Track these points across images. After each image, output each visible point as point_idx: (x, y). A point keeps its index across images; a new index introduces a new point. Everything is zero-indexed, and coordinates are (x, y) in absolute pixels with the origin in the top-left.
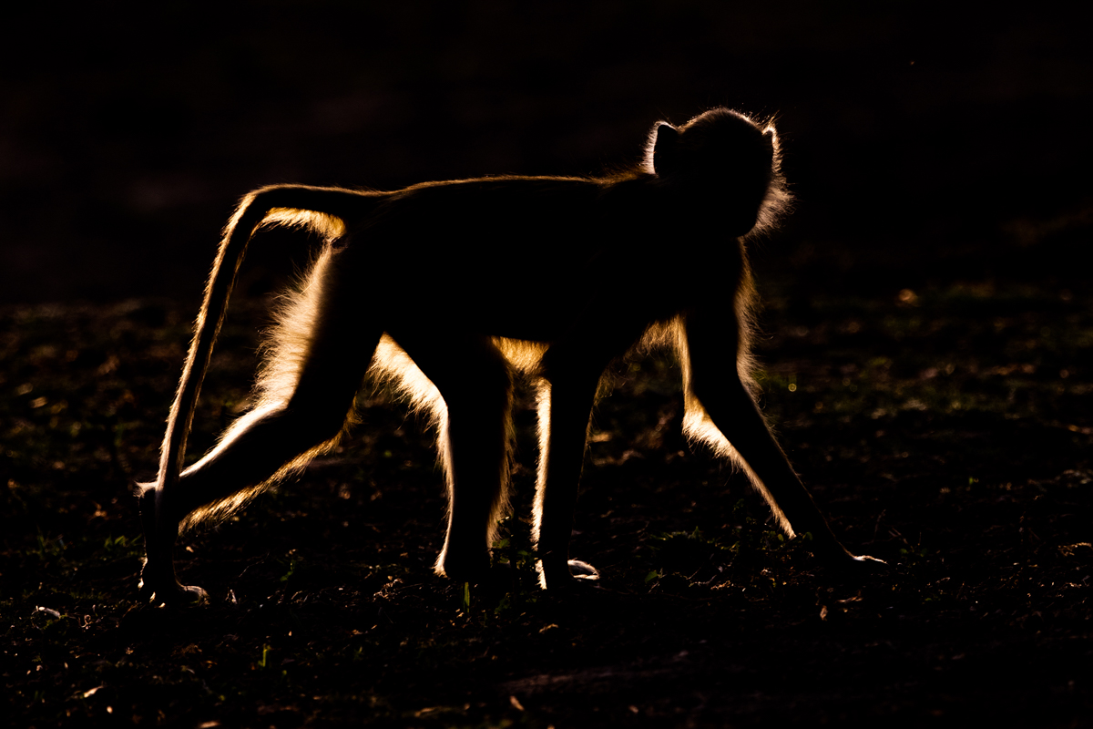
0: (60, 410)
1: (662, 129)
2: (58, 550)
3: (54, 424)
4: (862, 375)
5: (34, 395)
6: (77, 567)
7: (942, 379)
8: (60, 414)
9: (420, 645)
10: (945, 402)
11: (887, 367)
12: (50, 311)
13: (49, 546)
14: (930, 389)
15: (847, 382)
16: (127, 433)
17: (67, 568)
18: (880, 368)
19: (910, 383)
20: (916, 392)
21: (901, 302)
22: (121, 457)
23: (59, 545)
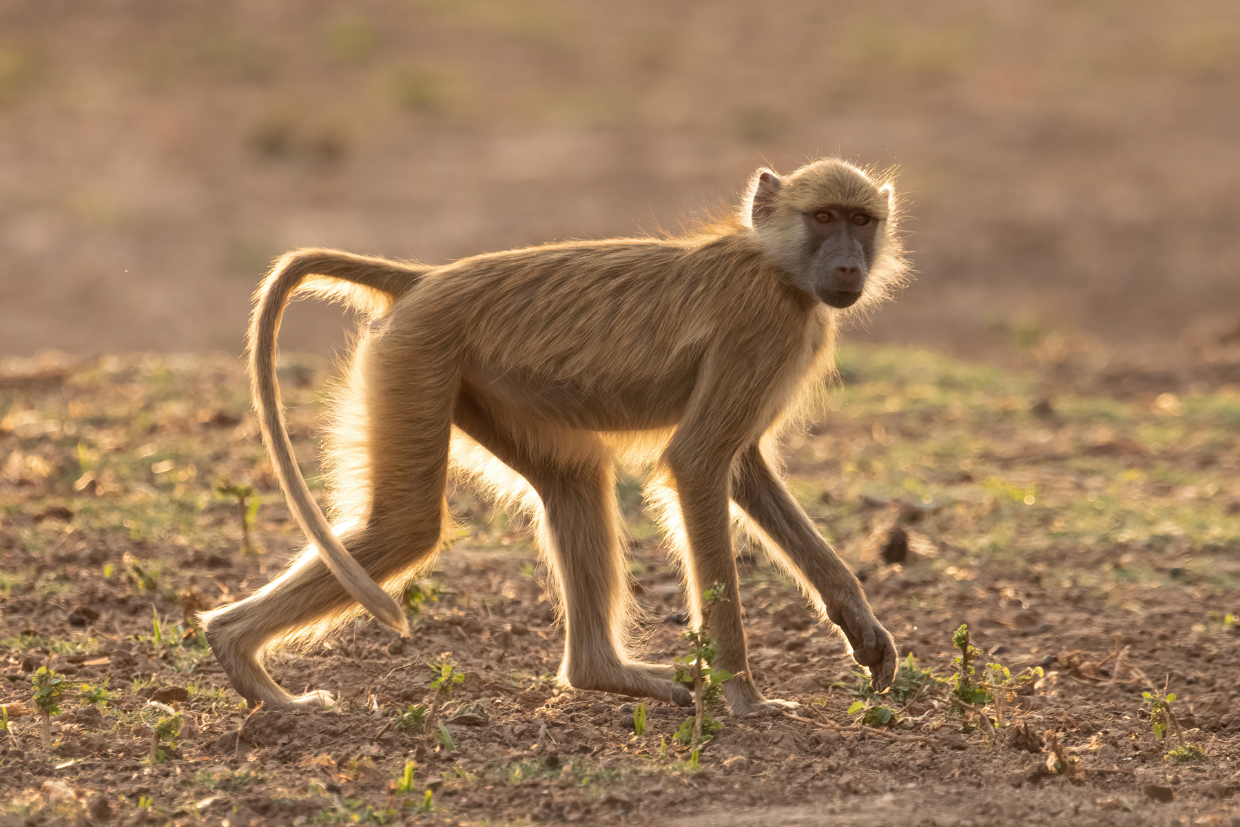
0: (187, 477)
1: (765, 177)
2: (176, 637)
3: (179, 493)
4: (1111, 491)
5: (159, 459)
6: (197, 658)
7: (1203, 501)
8: (187, 482)
9: (586, 770)
10: (1203, 527)
11: (1141, 482)
12: (183, 363)
13: (165, 633)
14: (1188, 512)
15: (1092, 498)
16: (263, 508)
17: (185, 659)
18: (1130, 483)
19: (1164, 502)
20: (1171, 513)
21: (1160, 409)
22: (255, 536)
23: (178, 632)
